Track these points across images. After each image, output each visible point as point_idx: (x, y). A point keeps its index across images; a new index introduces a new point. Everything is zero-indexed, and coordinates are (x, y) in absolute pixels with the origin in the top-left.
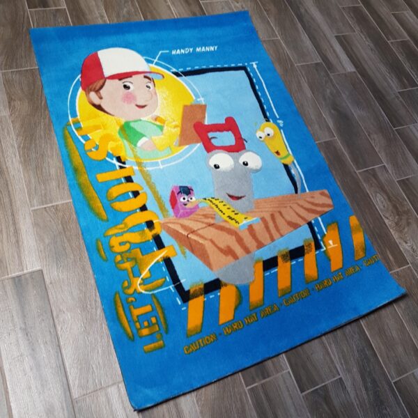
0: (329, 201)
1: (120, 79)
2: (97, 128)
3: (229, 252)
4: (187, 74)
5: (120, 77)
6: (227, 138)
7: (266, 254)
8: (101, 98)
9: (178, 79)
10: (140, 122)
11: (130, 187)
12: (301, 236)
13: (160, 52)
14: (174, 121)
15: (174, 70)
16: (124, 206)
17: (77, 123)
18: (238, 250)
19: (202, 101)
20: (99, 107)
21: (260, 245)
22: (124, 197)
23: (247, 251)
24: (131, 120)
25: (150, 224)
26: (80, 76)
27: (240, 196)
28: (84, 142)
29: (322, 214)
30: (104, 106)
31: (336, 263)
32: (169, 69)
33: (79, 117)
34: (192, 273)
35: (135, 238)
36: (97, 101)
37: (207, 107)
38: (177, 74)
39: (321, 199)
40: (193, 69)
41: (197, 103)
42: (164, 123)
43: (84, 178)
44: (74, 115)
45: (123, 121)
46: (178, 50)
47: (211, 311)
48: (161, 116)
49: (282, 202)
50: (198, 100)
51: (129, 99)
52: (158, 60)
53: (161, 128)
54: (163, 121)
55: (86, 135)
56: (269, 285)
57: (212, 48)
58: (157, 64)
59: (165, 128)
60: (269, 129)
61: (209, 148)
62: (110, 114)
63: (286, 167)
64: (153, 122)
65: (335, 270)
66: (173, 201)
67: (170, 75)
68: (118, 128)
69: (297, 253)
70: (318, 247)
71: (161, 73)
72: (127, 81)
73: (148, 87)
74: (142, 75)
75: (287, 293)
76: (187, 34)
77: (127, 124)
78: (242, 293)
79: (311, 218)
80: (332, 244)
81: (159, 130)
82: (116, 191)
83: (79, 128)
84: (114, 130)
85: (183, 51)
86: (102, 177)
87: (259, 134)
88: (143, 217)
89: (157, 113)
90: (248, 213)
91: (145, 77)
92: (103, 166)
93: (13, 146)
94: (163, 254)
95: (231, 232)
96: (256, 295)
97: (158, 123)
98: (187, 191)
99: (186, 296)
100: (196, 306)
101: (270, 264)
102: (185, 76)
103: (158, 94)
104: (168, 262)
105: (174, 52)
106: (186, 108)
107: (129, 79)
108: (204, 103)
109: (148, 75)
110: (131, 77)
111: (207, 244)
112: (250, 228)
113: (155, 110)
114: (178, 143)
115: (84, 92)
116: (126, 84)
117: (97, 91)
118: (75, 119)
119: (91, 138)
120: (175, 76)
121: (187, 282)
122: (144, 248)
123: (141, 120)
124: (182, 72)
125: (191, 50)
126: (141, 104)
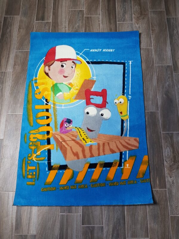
0: (137, 145)
1: (61, 62)
2: (43, 84)
3: (76, 155)
4: (93, 63)
5: (62, 60)
6: (99, 100)
7: (93, 161)
8: (49, 70)
9: (88, 65)
10: (62, 84)
11: (47, 114)
12: (114, 158)
13: (85, 50)
14: (77, 87)
15: (88, 60)
16: (41, 122)
17: (36, 80)
18: (81, 155)
19: (95, 78)
20: (47, 74)
21: (92, 156)
22: (42, 118)
23: (85, 156)
24: (58, 83)
25: (48, 133)
26: (45, 58)
27: (92, 130)
28: (36, 89)
29: (130, 150)
30: (49, 74)
31: (125, 176)
32: (85, 59)
33: (37, 77)
34: (57, 159)
35: (40, 137)
36: (47, 71)
37: (96, 82)
38: (88, 63)
39: (134, 142)
40: (97, 61)
41: (92, 79)
42: (72, 87)
43: (30, 106)
44: (36, 76)
45: (55, 82)
46: (94, 50)
47: (58, 178)
48: (73, 83)
49: (112, 138)
50: (93, 77)
52: (82, 54)
53: (70, 89)
54: (72, 86)
55: (38, 86)
56: (88, 175)
57: (111, 50)
58: (81, 56)
59: (72, 89)
60: (122, 99)
61: (88, 103)
62: (51, 78)
63: (122, 121)
64: (68, 85)
65: (123, 179)
66: (62, 125)
67: (85, 62)
68: (52, 85)
69: (108, 165)
70: (120, 165)
71: (81, 61)
72: (64, 63)
73: (72, 67)
74: (72, 61)
75: (94, 182)
76: (102, 41)
77: (56, 84)
78: (74, 174)
79: (123, 150)
80: (128, 166)
81: (69, 90)
82: (40, 114)
83: (36, 83)
84: (50, 86)
85: (96, 50)
86: (37, 107)
87: (116, 101)
88: (47, 129)
89: (71, 81)
90: (93, 139)
91: (73, 62)
92: (40, 102)
93: (9, 85)
94: (49, 147)
95: (81, 146)
96: (80, 178)
97: (70, 86)
98: (69, 121)
99: (50, 168)
100: (53, 173)
101: (93, 166)
103: (75, 72)
104: (49, 151)
105: (91, 51)
106: (85, 80)
107: (65, 62)
108: (95, 80)
109: (74, 61)
110: (66, 61)
111: (68, 148)
112: (91, 147)
113: (71, 79)
114: (75, 98)
115: (44, 66)
116: (63, 64)
117: (49, 66)
118: (36, 78)
119: (39, 88)
120: (87, 63)
121: (53, 162)
122: (42, 142)
123: (63, 83)
124: (91, 62)
125: (100, 50)
126: (66, 75)
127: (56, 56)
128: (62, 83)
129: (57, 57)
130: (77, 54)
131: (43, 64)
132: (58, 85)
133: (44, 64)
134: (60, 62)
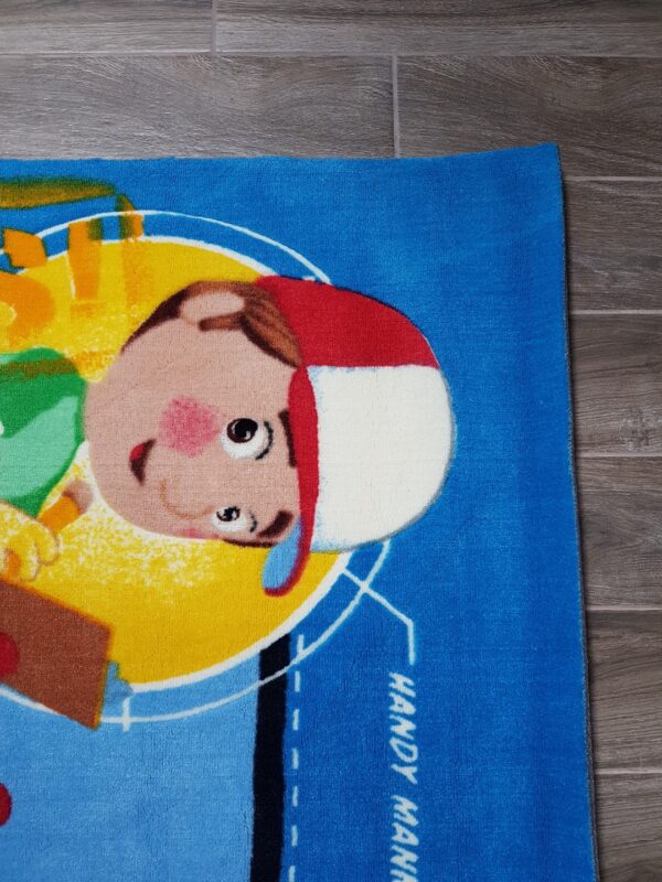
1: (284, 417)
2: (87, 285)
4: (272, 703)
8: (205, 325)
9: (252, 651)
10: (71, 433)
13: (409, 623)
14: (42, 563)
15: (302, 653)
17: (123, 229)
19: (120, 718)
20: (169, 310)
26: (326, 279)
28: (42, 235)
30: (167, 327)
32: (312, 626)
33: (143, 238)
36: (194, 309)
37: (85, 730)
38: (276, 655)
40: (287, 738)
41: (112, 689)
42: (46, 522)
44: (152, 227)
45: (92, 376)
46: (409, 709)
48: (78, 523)
50: (126, 704)
51: (189, 425)
52: (366, 596)
53: (29, 504)
54: (56, 521)
55: (67, 246)
58: (343, 589)
59: (22, 519)
62: (131, 340)
64: (64, 483)
67: (275, 624)
68: (68, 352)
71: (297, 589)
72: (268, 443)
73: (229, 515)
74: (294, 507)
77: (79, 388)
81: (18, 493)
83: (100, 231)
84: (61, 337)
85: (404, 727)
89: (99, 509)
91: (282, 519)
93: (95, 46)
97: (53, 498)
102: (263, 691)
103: (187, 542)
105: (400, 682)
106: (103, 634)
107: (281, 449)
108: (105, 719)
109: (292, 532)
110: (293, 462)
113: (115, 505)
115: (251, 278)
116: (261, 434)
117: (241, 322)
118: (137, 226)
119: (51, 258)
120: (266, 642)
123: (79, 439)
124: (283, 682)
125: (409, 773)
126: (156, 462)
127: (340, 374)
128: (88, 432)
129: (328, 382)
130: (364, 556)
131: (265, 271)
132: (68, 405)
133: (263, 283)
134: (283, 405)
